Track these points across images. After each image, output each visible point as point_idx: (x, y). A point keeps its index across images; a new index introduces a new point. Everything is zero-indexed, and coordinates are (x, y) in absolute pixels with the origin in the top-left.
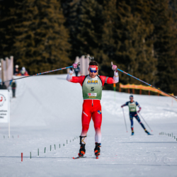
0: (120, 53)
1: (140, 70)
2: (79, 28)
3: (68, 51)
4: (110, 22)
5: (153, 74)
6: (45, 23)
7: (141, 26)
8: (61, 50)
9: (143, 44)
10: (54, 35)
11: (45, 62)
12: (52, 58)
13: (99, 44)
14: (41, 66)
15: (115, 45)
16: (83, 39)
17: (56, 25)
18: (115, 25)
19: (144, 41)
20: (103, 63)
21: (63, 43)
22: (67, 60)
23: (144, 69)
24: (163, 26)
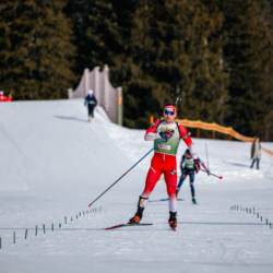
0: (163, 64)
1: (197, 95)
2: (91, 17)
3: (70, 59)
4: (146, 8)
5: (221, 101)
6: (31, 8)
7: (200, 15)
8: (57, 55)
9: (203, 49)
10: (45, 28)
11: (29, 78)
12: (42, 69)
13: (126, 47)
14: (21, 84)
15: (154, 49)
16: (96, 38)
17: (50, 12)
18: (154, 12)
19: (206, 42)
20: (133, 81)
21: (62, 44)
22: (68, 73)
23: (205, 93)
24: (241, 17)
